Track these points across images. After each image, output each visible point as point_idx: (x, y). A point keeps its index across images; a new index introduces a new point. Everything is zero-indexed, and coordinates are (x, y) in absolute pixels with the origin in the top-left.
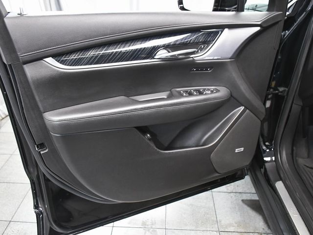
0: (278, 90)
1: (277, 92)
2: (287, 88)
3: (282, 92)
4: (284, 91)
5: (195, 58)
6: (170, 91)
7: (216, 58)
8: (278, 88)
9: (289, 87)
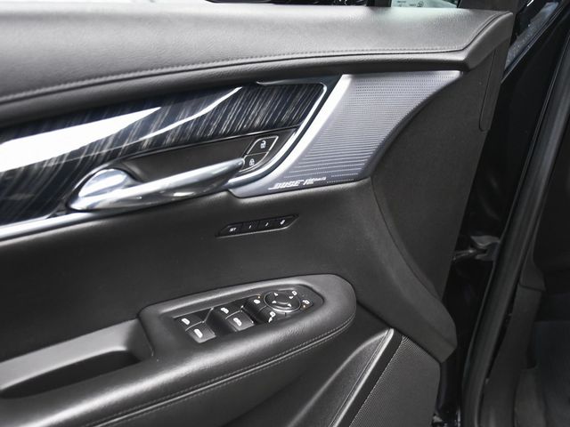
0: (473, 245)
1: (471, 251)
2: (499, 237)
3: (484, 251)
4: (492, 246)
5: (237, 192)
6: (138, 316)
7: (310, 181)
8: (473, 238)
9: (503, 236)
